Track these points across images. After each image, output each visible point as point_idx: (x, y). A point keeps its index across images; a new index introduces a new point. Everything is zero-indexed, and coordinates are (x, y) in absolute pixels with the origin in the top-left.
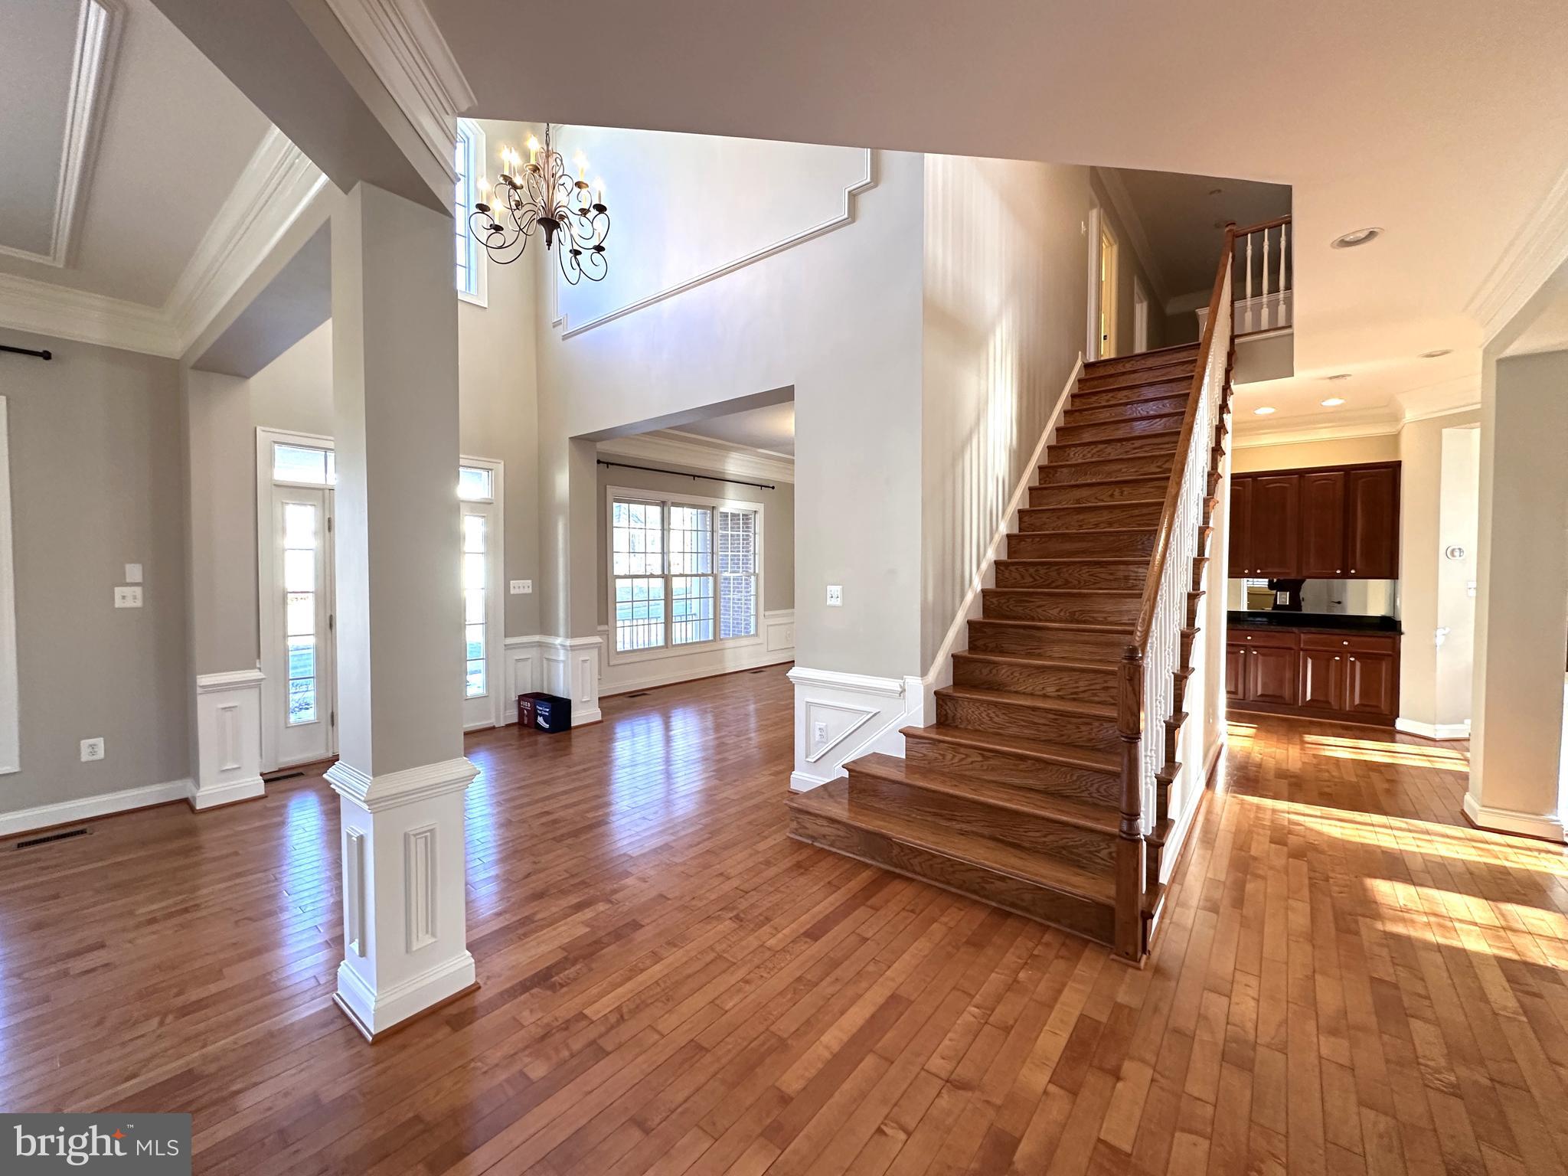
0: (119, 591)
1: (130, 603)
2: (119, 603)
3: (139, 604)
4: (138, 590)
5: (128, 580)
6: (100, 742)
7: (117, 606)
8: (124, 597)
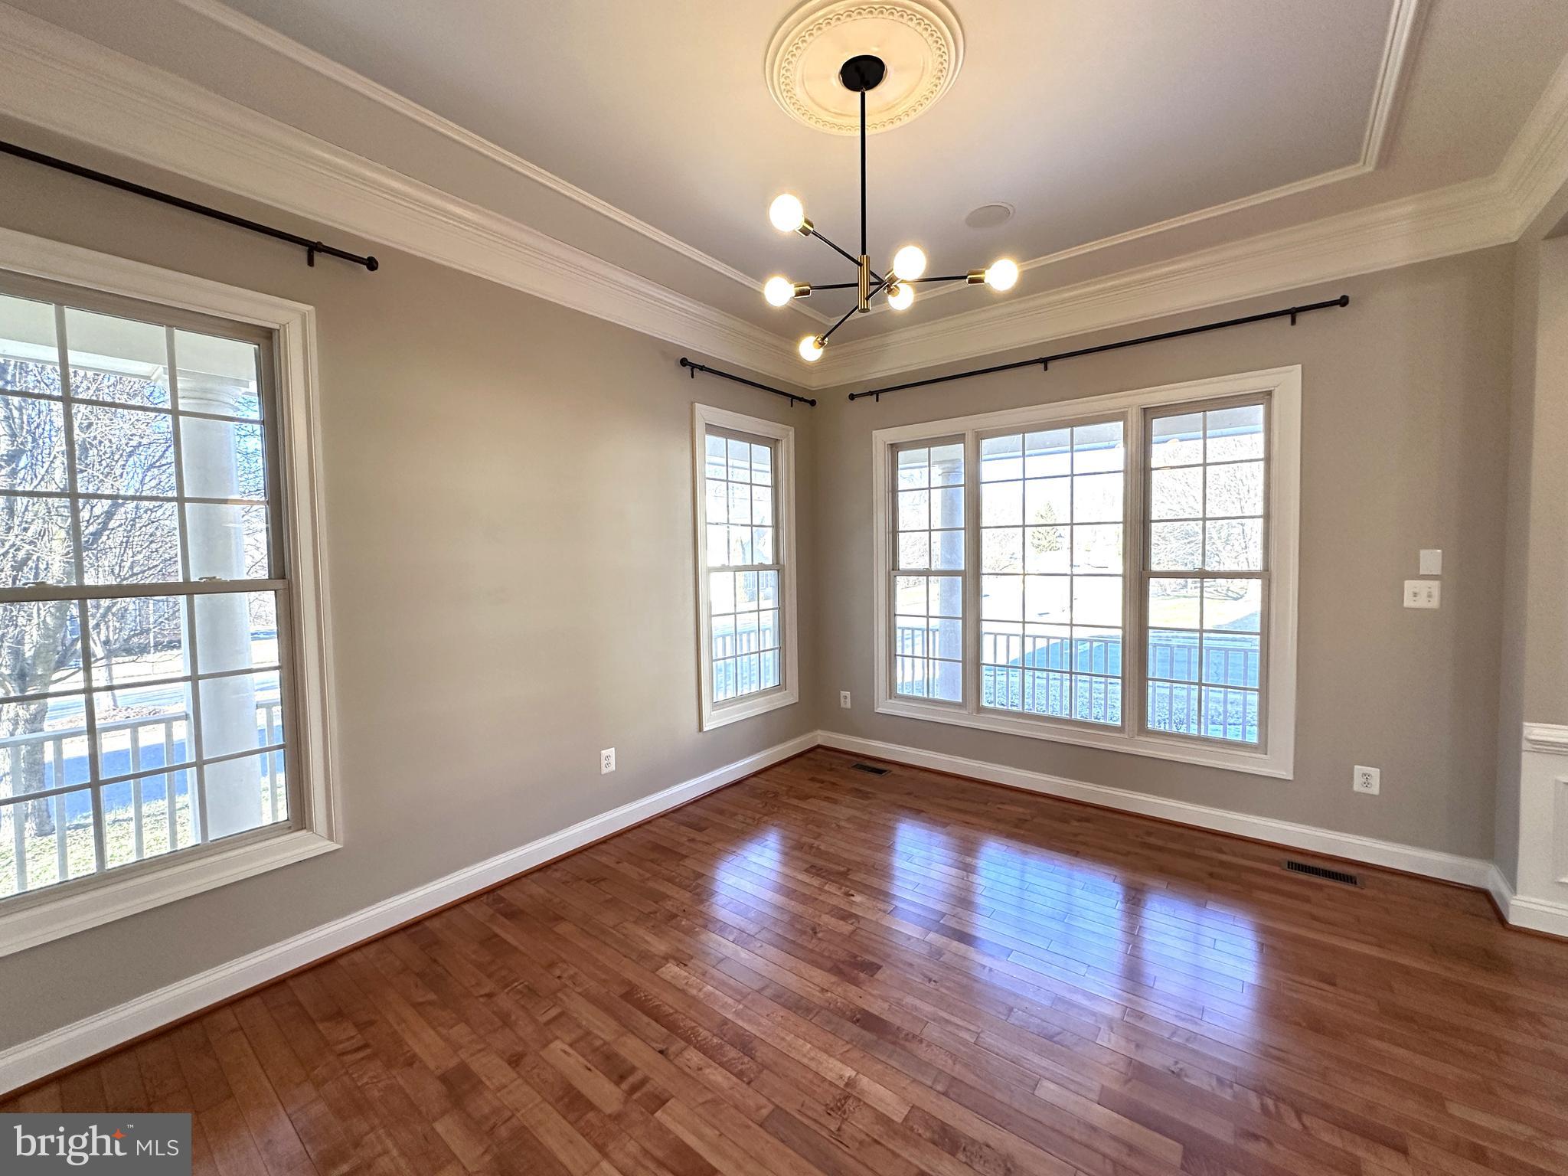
0: (1410, 586)
1: (1422, 603)
2: (1408, 602)
3: (1435, 603)
4: (1435, 586)
5: (1422, 572)
6: (1375, 772)
7: (1406, 604)
8: (1415, 595)
